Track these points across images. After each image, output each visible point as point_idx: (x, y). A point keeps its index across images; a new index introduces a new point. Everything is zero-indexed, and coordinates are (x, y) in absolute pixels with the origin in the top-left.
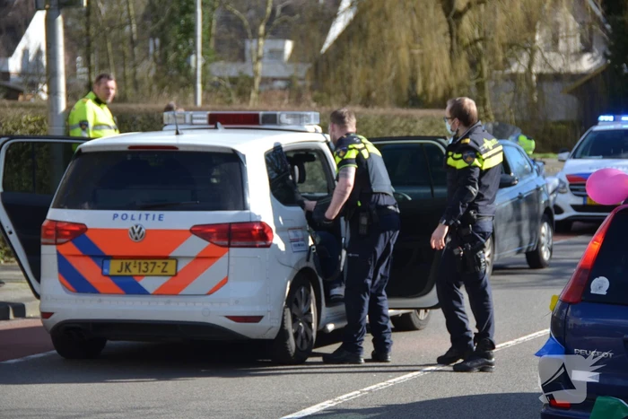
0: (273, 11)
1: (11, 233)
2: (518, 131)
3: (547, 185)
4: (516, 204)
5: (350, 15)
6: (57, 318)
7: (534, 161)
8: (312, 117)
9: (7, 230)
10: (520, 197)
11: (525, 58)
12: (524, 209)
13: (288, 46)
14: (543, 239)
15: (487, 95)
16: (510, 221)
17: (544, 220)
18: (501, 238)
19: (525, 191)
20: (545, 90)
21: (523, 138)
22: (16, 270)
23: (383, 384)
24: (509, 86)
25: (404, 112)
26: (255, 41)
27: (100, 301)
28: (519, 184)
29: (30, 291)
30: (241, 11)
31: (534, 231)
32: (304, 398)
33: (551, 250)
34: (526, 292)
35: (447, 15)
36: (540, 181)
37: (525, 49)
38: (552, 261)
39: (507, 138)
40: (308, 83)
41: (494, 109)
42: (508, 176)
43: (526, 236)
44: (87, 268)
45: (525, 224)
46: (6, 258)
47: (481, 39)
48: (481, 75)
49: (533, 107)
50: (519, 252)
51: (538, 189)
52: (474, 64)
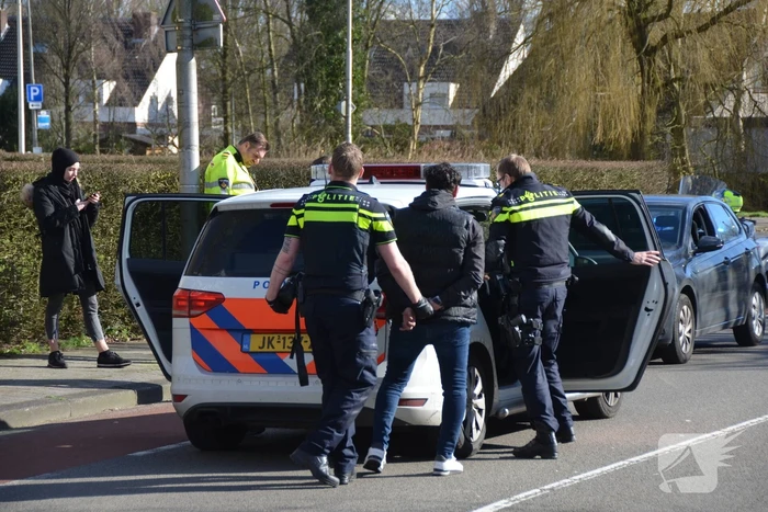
0: (435, 50)
1: (138, 305)
2: (723, 185)
3: (758, 248)
4: (722, 271)
5: (525, 53)
6: (189, 403)
7: (742, 220)
8: (482, 169)
9: (134, 302)
10: (727, 262)
11: (730, 101)
12: (731, 276)
13: (453, 88)
14: (754, 311)
15: (685, 144)
16: (714, 291)
17: (755, 289)
18: (703, 310)
19: (732, 255)
20: (754, 136)
21: (729, 194)
22: (146, 349)
23: (567, 481)
24: (712, 134)
25: (589, 164)
26: (414, 84)
27: (239, 381)
28: (726, 247)
29: (161, 372)
30: (399, 51)
31: (743, 303)
32: (474, 496)
33: (763, 325)
34: (733, 374)
35: (638, 52)
36: (750, 244)
37: (731, 90)
38: (765, 337)
39: (711, 195)
40: (476, 132)
41: (693, 158)
42: (711, 239)
43: (733, 308)
44: (224, 343)
45: (733, 295)
46: (133, 336)
47: (675, 80)
48: (678, 121)
49: (743, 158)
50: (725, 327)
51: (747, 253)
52: (668, 108)
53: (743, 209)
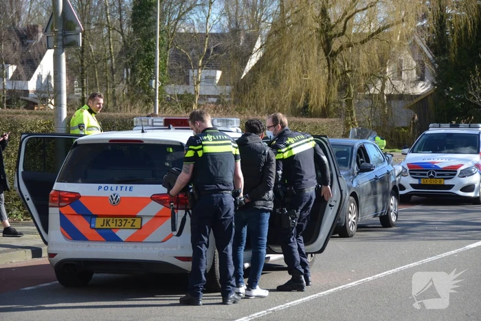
0: (208, 51)
1: (28, 199)
2: (375, 133)
3: (394, 170)
4: (373, 183)
5: (261, 54)
6: (58, 258)
7: (385, 154)
8: (235, 122)
9: (26, 198)
10: (376, 178)
11: (379, 84)
12: (379, 187)
13: (219, 74)
14: (391, 207)
15: (353, 108)
16: (369, 195)
17: (392, 194)
18: (362, 207)
19: (379, 174)
20: (392, 105)
21: (378, 138)
22: (33, 226)
23: (282, 306)
24: (368, 103)
25: (298, 119)
26: (196, 71)
27: (89, 246)
28: (376, 169)
29: (41, 240)
30: (187, 50)
31: (386, 202)
32: (228, 315)
33: (397, 215)
34: (379, 243)
35: (326, 55)
36: (390, 168)
37: (379, 78)
38: (398, 222)
39: (367, 139)
40: (232, 99)
41: (357, 117)
42: (368, 164)
43: (380, 205)
44: (80, 223)
45: (380, 197)
46: (25, 218)
47: (349, 71)
48: (349, 95)
49: (386, 117)
50: (375, 216)
51: (388, 173)
52: (343, 88)
53: (386, 147)
